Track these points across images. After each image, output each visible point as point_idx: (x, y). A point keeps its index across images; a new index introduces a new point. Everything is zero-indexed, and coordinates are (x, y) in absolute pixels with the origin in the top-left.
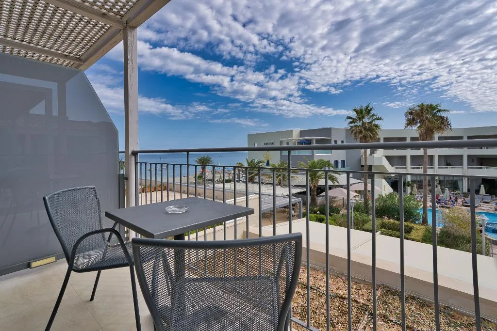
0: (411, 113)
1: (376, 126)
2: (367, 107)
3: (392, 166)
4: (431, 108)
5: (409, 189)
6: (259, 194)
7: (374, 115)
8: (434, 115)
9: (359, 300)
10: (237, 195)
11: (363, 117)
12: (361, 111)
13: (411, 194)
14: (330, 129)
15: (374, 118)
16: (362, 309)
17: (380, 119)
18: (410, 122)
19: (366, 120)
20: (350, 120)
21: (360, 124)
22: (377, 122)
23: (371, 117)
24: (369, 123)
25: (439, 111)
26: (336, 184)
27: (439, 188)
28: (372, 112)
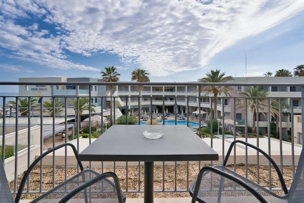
0: (134, 73)
1: (117, 79)
2: (113, 67)
3: (122, 101)
4: (143, 72)
5: (129, 113)
6: (41, 125)
7: (116, 72)
8: (144, 75)
9: (131, 178)
10: (18, 128)
11: (110, 73)
12: (109, 69)
13: (130, 115)
14: (89, 78)
15: (116, 74)
16: (134, 182)
17: (119, 75)
18: (134, 78)
19: (112, 75)
20: (103, 74)
21: (108, 77)
22: (118, 76)
23: (114, 73)
24: (114, 76)
25: (146, 74)
26: (93, 113)
27: (142, 111)
28: (115, 70)
